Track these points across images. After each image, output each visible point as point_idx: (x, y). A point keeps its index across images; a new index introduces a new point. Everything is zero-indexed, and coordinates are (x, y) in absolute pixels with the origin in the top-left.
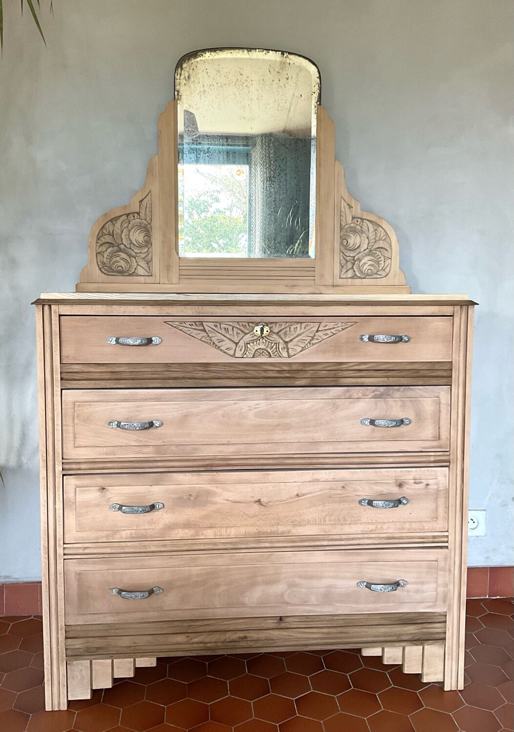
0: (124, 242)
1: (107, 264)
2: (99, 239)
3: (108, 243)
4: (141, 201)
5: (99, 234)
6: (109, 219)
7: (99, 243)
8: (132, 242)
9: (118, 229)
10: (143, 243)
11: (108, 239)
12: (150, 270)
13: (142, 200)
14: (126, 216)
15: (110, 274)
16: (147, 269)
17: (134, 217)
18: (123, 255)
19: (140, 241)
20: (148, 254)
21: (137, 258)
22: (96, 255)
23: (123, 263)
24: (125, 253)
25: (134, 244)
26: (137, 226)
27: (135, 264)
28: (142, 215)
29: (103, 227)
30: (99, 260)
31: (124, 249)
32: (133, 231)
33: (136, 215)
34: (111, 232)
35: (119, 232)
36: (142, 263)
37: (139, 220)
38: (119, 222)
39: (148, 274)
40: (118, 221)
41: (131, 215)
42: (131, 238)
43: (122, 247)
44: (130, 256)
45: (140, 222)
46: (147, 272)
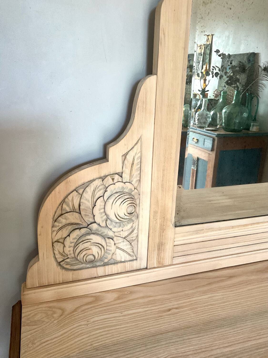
0: (98, 219)
1: (70, 254)
2: (55, 221)
3: (72, 224)
4: (125, 156)
5: (56, 212)
6: (74, 188)
7: (56, 227)
8: (108, 218)
9: (88, 201)
10: (126, 217)
11: (73, 218)
12: (133, 252)
13: (127, 154)
14: (100, 180)
15: (75, 267)
16: (129, 251)
17: (113, 179)
18: (95, 238)
19: (122, 215)
20: (132, 231)
21: (115, 239)
22: (53, 245)
23: (95, 250)
24: (98, 234)
25: (111, 221)
26: (117, 193)
27: (113, 248)
28: (126, 177)
29: (64, 201)
30: (56, 252)
31: (97, 230)
32: (111, 201)
33: (116, 177)
34: (77, 206)
35: (90, 205)
36: (124, 245)
37: (120, 185)
38: (89, 190)
39: (131, 258)
40: (87, 189)
41: (109, 177)
42: (108, 212)
43: (94, 226)
44: (104, 237)
45: (123, 188)
46: (129, 254)
